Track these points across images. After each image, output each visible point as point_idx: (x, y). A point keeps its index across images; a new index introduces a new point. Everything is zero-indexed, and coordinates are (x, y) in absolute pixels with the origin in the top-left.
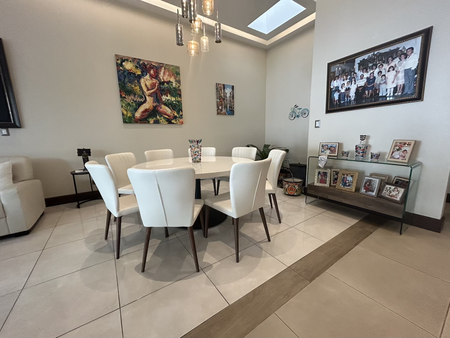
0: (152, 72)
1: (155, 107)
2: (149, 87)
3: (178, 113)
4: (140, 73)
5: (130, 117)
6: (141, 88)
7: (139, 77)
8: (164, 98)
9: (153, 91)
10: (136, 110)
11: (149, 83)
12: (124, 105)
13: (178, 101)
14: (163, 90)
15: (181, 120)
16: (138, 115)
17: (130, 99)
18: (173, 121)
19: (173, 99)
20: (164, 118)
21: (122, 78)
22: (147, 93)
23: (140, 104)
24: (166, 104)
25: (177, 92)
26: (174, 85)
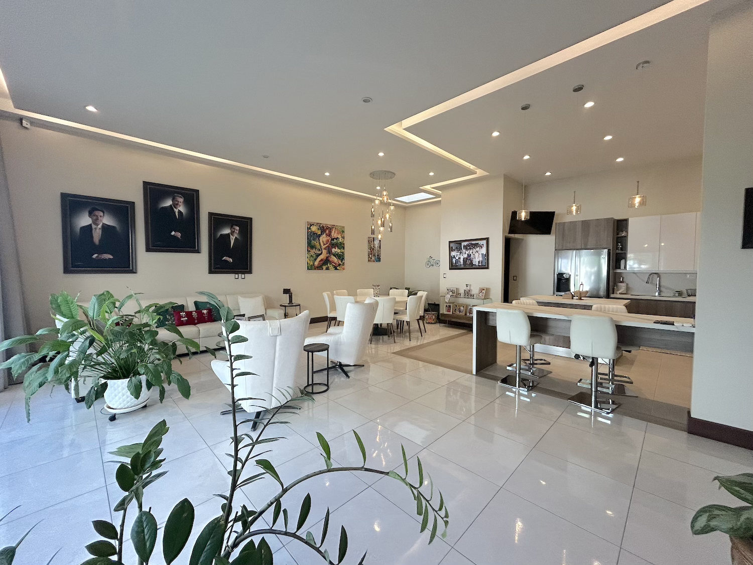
0: (327, 232)
1: (327, 257)
2: (325, 243)
3: (342, 262)
4: (320, 233)
5: (311, 266)
6: (320, 243)
7: (319, 236)
8: (334, 250)
9: (327, 245)
10: (315, 260)
11: (325, 240)
12: (309, 256)
13: (342, 253)
14: (333, 245)
15: (343, 267)
16: (316, 263)
17: (313, 252)
18: (338, 268)
19: (339, 251)
20: (333, 265)
21: (310, 238)
22: (323, 247)
23: (318, 255)
24: (334, 255)
25: (341, 246)
26: (340, 240)
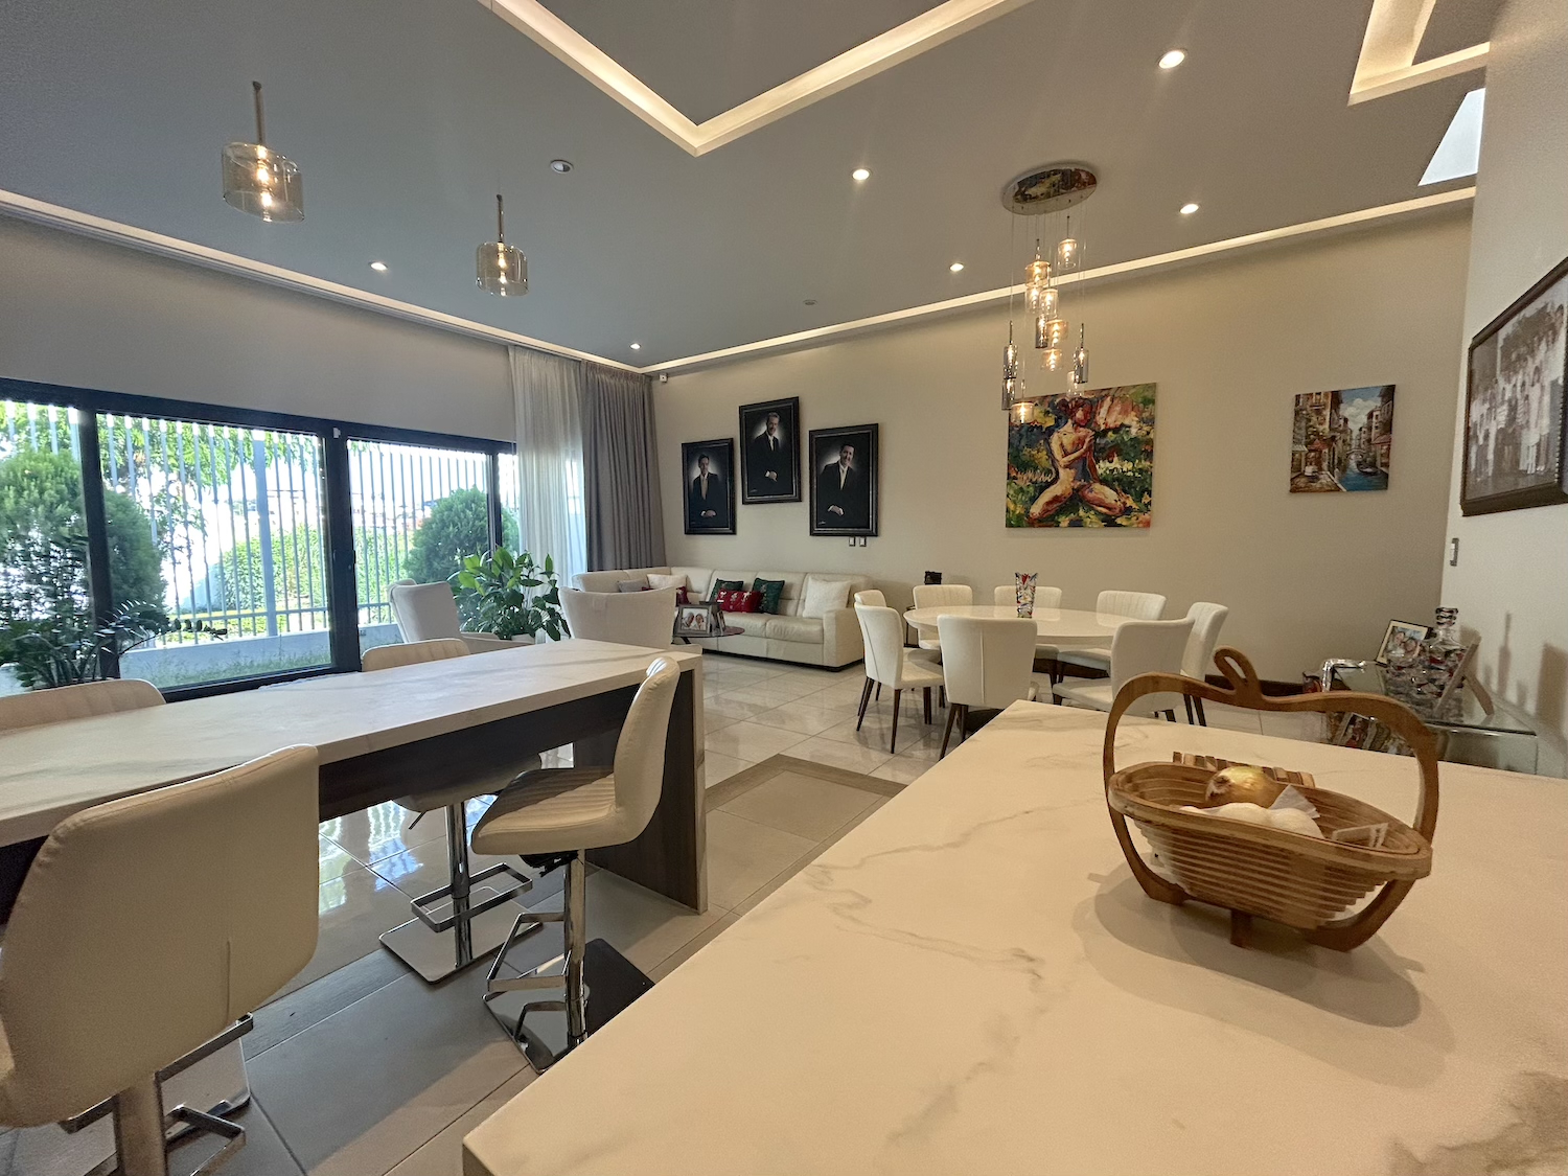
0: (1079, 414)
1: (1076, 491)
2: (1069, 448)
3: (1138, 499)
4: (1052, 423)
5: (1019, 516)
6: (1050, 453)
7: (1050, 431)
8: (1103, 467)
10: (1033, 500)
11: (1068, 440)
12: (1012, 492)
13: (1141, 471)
14: (1102, 450)
15: (1142, 517)
16: (1036, 510)
17: (1024, 480)
19: (1128, 466)
20: (1098, 513)
21: (1016, 442)
22: (1062, 461)
23: (1042, 488)
24: (1104, 482)
25: (1143, 449)
26: (1134, 431)
